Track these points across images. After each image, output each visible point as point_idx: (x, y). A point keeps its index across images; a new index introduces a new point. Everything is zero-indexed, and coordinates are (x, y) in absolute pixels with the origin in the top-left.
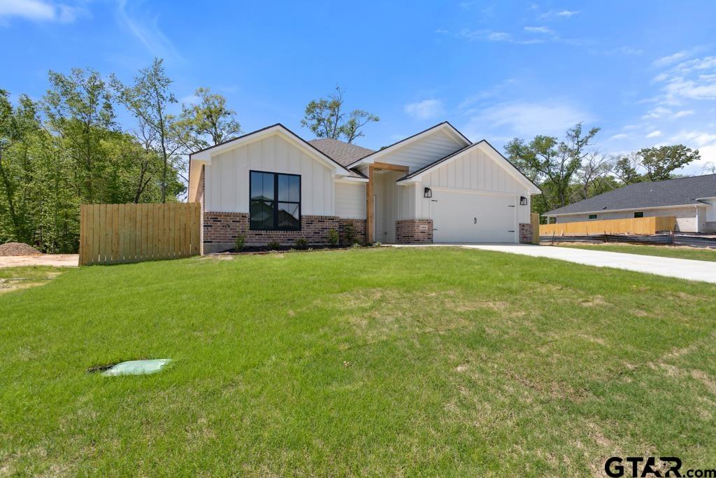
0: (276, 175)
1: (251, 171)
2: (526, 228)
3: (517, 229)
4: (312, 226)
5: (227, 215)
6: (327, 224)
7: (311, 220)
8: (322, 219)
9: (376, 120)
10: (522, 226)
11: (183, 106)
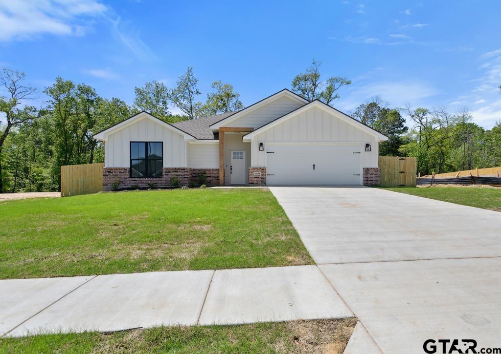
0: (146, 143)
1: (131, 142)
2: (370, 172)
3: (361, 172)
4: (169, 175)
5: (116, 169)
6: (179, 173)
7: (169, 171)
8: (176, 170)
9: (348, 83)
10: (367, 170)
11: (208, 96)
